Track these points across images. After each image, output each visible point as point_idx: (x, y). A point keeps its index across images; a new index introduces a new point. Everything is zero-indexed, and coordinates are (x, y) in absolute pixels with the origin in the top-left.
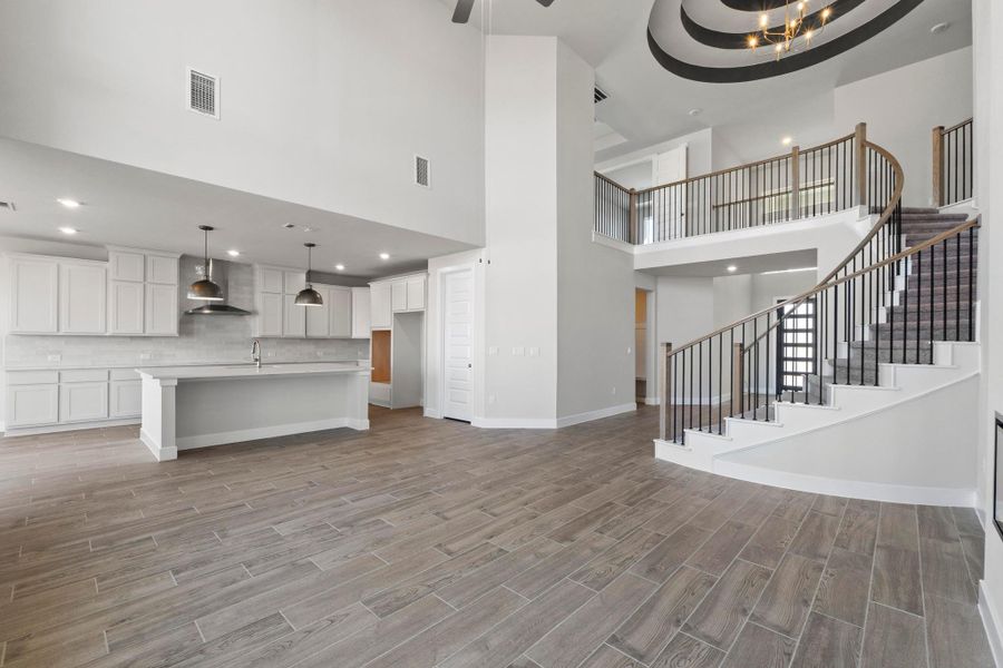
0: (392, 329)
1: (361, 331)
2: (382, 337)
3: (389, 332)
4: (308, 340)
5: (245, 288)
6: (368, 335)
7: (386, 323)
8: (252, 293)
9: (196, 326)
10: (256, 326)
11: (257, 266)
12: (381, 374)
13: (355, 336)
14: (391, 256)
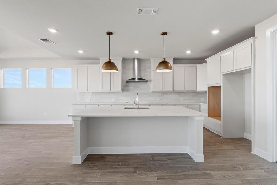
0: (221, 85)
1: (202, 87)
2: (215, 90)
3: (220, 87)
4: (175, 92)
5: (148, 70)
6: (206, 89)
7: (217, 81)
8: (150, 72)
9: (130, 87)
10: (152, 86)
11: (151, 59)
12: (214, 112)
13: (198, 90)
14: (221, 31)
